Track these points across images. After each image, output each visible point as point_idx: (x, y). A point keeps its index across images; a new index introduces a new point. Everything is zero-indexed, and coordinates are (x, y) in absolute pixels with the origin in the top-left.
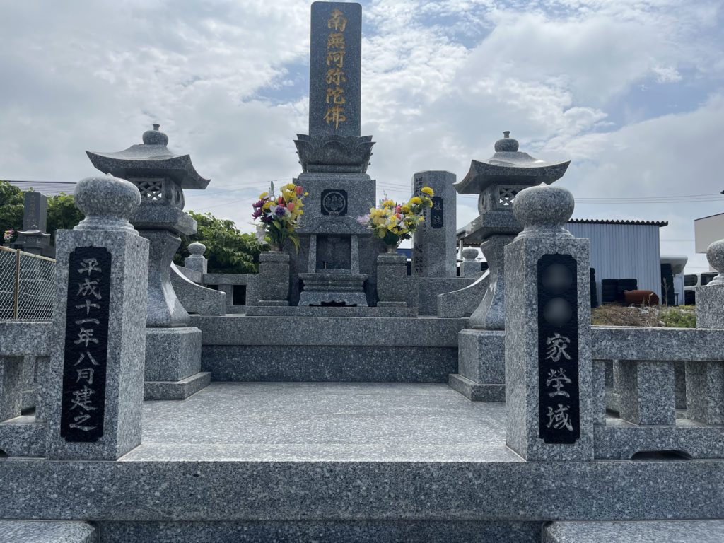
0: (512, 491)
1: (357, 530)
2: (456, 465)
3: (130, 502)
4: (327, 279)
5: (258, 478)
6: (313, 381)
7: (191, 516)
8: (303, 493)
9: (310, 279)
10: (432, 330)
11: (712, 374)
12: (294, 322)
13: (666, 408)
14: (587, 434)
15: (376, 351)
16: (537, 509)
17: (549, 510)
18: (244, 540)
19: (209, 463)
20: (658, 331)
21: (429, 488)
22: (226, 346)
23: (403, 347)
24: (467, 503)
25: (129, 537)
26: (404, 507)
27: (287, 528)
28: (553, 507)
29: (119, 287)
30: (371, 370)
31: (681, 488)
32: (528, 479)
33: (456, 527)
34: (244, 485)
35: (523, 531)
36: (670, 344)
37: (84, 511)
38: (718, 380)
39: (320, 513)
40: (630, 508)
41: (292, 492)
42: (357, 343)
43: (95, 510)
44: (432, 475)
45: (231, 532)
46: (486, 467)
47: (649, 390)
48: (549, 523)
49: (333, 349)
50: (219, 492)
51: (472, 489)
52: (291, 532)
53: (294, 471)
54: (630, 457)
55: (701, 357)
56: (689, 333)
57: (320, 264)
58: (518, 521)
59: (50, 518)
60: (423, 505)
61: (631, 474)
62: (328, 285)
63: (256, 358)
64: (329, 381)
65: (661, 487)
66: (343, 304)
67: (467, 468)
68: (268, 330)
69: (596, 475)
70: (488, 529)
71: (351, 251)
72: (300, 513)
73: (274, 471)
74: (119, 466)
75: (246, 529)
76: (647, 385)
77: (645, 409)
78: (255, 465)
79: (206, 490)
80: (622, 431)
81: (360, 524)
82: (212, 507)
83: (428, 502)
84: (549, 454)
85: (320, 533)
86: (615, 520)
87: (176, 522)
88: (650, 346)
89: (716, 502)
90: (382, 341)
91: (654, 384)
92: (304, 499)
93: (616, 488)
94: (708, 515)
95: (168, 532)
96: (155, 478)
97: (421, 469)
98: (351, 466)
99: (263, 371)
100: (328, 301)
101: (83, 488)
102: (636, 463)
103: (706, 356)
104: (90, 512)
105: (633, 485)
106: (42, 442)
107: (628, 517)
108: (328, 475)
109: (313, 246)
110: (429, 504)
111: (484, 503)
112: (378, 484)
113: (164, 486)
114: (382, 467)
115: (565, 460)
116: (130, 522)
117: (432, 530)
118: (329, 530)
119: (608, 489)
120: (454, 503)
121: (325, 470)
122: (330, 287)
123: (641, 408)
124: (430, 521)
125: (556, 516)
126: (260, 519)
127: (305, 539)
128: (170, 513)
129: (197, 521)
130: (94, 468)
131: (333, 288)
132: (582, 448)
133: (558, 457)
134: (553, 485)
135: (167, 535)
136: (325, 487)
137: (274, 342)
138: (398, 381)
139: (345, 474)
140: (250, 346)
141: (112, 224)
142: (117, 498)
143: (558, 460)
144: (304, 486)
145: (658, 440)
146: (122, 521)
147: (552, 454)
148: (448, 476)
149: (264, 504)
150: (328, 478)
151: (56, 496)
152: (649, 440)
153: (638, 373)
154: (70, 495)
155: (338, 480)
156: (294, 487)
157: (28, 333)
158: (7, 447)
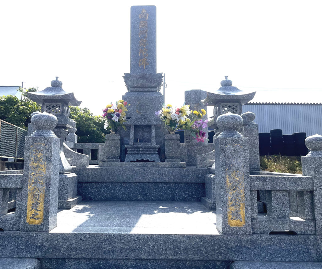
0: (216, 248)
1: (149, 264)
2: (191, 236)
3: (54, 250)
4: (139, 148)
5: (107, 240)
6: (133, 200)
7: (79, 256)
8: (126, 247)
9: (131, 148)
10: (193, 174)
11: (306, 196)
12: (123, 170)
13: (285, 211)
14: (249, 222)
15: (164, 185)
16: (227, 255)
17: (232, 256)
18: (101, 267)
19: (86, 234)
20: (280, 177)
21: (180, 246)
22: (89, 182)
23: (178, 183)
24: (196, 252)
25: (53, 265)
26: (169, 254)
27: (119, 262)
28: (234, 254)
29: (50, 160)
30: (162, 195)
31: (292, 247)
32: (223, 242)
33: (192, 263)
34: (101, 244)
35: (221, 266)
36: (285, 183)
37: (35, 254)
38: (309, 199)
39: (133, 256)
40: (268, 256)
41: (121, 246)
42: (154, 181)
43: (40, 253)
44: (181, 240)
45: (96, 264)
46: (204, 237)
47: (277, 203)
48: (233, 262)
49: (142, 184)
50: (91, 246)
51: (198, 246)
52: (121, 264)
53: (122, 238)
54: (269, 233)
55: (300, 189)
56: (294, 178)
57: (135, 141)
58: (219, 261)
59: (21, 257)
60: (177, 253)
61: (268, 241)
62: (140, 151)
63: (104, 188)
64: (141, 200)
65: (282, 247)
66: (147, 161)
67: (196, 237)
68: (110, 174)
69: (253, 241)
70: (206, 264)
71: (151, 134)
72: (124, 256)
73: (114, 238)
74: (50, 235)
75: (102, 263)
76: (276, 201)
77: (275, 212)
78: (106, 235)
79: (85, 245)
80: (265, 221)
81: (150, 261)
82: (88, 253)
83: (179, 251)
84: (232, 231)
85: (133, 265)
86: (262, 261)
87: (73, 259)
88: (276, 184)
89: (309, 254)
90: (167, 180)
91: (279, 201)
92: (126, 249)
93: (262, 246)
94: (305, 260)
95: (70, 263)
96: (64, 240)
97: (176, 237)
98: (146, 236)
99: (107, 195)
100: (140, 159)
101: (35, 244)
102: (271, 236)
103: (302, 188)
104: (38, 254)
105: (270, 245)
106: (18, 225)
107: (268, 260)
108: (136, 239)
109: (132, 131)
110: (180, 253)
111: (204, 253)
112: (157, 244)
113: (68, 243)
114: (159, 236)
115: (239, 234)
116: (54, 258)
117: (181, 264)
118: (137, 264)
119: (258, 247)
120: (191, 252)
121: (135, 237)
122: (140, 152)
123: (274, 212)
124: (180, 260)
125: (235, 259)
126: (108, 258)
127: (127, 267)
128: (70, 255)
129: (81, 259)
130: (40, 235)
131: (142, 152)
132: (246, 229)
133: (236, 233)
134: (234, 245)
135: (69, 265)
136: (135, 245)
137: (113, 181)
138: (175, 200)
139: (144, 239)
140: (101, 183)
141: (47, 133)
142: (49, 248)
143: (236, 234)
144: (126, 244)
145: (281, 226)
146: (51, 258)
147: (233, 231)
148: (188, 241)
149: (109, 251)
150: (136, 241)
151: (24, 247)
152: (277, 226)
153: (272, 196)
154: (30, 247)
155: (141, 242)
156: (122, 245)
157: (13, 179)
158: (4, 227)
